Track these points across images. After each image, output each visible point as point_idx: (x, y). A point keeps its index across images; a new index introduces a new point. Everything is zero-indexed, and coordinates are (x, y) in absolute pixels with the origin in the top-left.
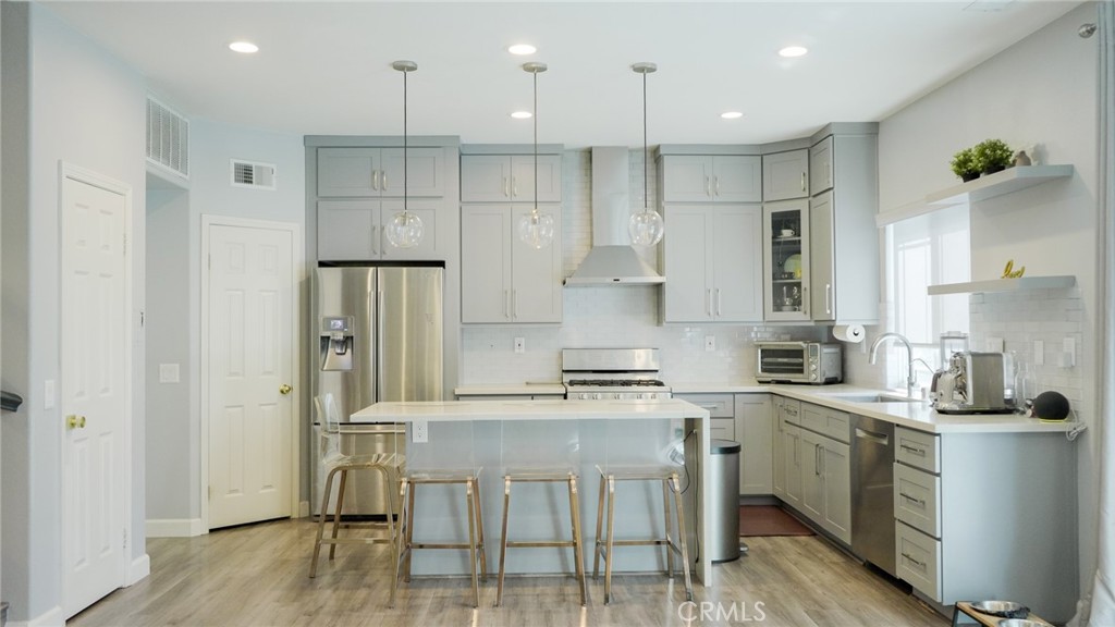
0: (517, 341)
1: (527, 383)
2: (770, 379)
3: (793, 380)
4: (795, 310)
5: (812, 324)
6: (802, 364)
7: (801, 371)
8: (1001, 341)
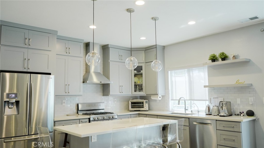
0: (63, 101)
1: (67, 115)
2: (134, 110)
3: (141, 110)
4: (139, 92)
5: (146, 95)
6: (143, 106)
7: (143, 108)
8: (223, 98)
